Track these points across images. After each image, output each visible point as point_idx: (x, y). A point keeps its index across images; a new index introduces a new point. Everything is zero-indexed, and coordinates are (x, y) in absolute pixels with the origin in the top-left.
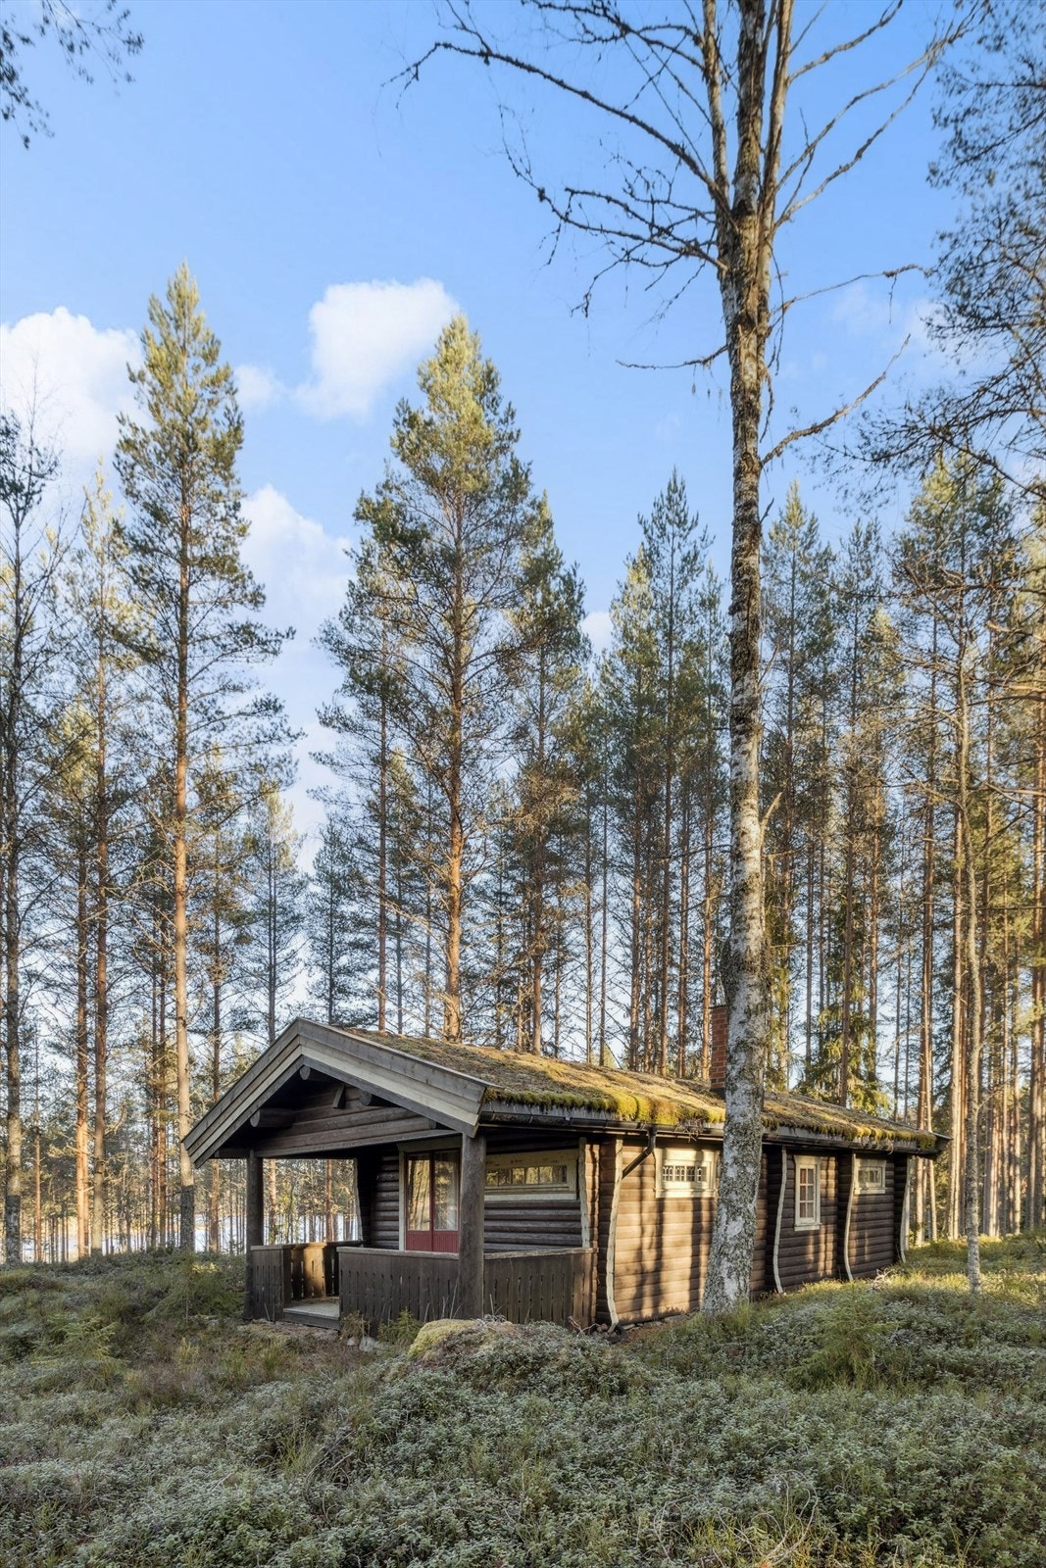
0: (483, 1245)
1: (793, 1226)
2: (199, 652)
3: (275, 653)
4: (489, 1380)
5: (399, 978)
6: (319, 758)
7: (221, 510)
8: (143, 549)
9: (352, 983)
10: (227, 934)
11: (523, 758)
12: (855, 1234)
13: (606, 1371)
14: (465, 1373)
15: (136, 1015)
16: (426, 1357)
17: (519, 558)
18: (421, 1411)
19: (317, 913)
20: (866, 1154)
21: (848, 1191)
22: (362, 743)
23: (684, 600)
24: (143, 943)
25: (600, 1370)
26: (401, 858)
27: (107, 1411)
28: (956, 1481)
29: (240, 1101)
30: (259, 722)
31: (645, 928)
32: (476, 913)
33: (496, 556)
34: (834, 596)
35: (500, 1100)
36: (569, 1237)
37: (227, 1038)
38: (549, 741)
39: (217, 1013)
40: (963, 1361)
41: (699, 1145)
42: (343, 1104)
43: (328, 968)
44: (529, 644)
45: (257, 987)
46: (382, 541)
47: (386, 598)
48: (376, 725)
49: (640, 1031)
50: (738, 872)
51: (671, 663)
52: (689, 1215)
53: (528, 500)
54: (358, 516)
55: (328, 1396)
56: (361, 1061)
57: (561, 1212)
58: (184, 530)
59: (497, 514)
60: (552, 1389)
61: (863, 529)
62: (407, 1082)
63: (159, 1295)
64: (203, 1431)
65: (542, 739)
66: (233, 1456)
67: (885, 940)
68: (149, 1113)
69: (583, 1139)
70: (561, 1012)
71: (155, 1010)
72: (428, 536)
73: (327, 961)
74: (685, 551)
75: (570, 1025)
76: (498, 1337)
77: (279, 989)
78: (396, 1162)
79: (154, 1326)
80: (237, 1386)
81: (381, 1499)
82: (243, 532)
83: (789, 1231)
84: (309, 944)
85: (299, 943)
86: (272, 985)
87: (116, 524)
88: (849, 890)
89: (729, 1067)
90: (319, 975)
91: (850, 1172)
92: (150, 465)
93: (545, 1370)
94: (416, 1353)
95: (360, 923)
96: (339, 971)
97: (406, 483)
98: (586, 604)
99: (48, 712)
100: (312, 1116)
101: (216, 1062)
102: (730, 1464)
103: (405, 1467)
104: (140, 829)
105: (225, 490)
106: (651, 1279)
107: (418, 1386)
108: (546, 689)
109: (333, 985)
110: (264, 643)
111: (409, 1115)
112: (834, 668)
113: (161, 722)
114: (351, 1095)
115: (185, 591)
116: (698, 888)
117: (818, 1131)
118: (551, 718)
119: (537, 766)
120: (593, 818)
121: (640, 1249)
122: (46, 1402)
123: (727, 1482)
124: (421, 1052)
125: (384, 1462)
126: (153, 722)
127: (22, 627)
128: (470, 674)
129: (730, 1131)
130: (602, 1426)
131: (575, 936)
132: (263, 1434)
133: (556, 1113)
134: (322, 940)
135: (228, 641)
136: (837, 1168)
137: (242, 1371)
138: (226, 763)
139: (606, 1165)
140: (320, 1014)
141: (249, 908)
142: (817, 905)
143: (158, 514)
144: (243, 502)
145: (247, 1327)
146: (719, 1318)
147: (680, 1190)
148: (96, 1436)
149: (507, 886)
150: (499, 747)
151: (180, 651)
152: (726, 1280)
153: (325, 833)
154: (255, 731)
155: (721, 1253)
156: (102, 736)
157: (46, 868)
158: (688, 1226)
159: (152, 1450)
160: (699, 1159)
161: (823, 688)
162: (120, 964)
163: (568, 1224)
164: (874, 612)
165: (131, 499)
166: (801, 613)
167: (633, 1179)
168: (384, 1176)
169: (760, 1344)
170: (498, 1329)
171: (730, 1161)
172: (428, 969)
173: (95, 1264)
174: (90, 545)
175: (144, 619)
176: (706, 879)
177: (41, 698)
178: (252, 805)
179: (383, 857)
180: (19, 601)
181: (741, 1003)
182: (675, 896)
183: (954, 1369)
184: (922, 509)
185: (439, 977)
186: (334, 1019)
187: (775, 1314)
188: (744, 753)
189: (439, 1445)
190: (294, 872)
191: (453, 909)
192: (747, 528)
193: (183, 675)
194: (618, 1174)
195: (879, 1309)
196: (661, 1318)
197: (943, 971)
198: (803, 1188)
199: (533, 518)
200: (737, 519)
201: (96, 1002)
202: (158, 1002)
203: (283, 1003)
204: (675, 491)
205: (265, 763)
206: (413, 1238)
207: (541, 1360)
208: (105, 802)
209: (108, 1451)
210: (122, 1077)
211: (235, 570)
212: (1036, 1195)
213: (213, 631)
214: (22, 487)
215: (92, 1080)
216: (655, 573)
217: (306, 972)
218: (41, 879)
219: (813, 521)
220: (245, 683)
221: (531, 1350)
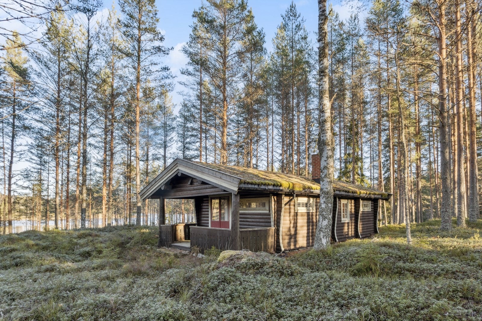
0: (239, 226)
1: (341, 221)
2: (144, 54)
3: (167, 54)
4: (246, 270)
5: (206, 145)
6: (180, 83)
7: (151, 15)
8: (126, 26)
9: (191, 146)
10: (151, 133)
11: (245, 82)
12: (361, 223)
13: (286, 268)
14: (238, 268)
15: (122, 156)
16: (223, 262)
17: (244, 27)
18: (225, 280)
19: (180, 127)
20: (364, 199)
21: (359, 210)
22: (195, 78)
23: (297, 38)
24: (125, 135)
25: (284, 268)
26: (206, 111)
27: (117, 276)
28: (422, 312)
29: (158, 182)
30: (163, 73)
31: (286, 130)
32: (230, 126)
33: (237, 26)
34: (345, 36)
35: (245, 183)
36: (266, 224)
37: (150, 162)
38: (254, 78)
39: (148, 155)
40: (411, 268)
41: (309, 196)
42: (192, 183)
43: (183, 142)
44: (248, 50)
45: (160, 148)
46: (201, 23)
47: (202, 38)
48: (198, 73)
49: (285, 161)
50: (323, 116)
51: (292, 55)
52: (306, 217)
53: (247, 11)
54: (193, 16)
55: (191, 274)
56: (198, 171)
57: (264, 216)
58: (139, 21)
59: (237, 15)
60: (268, 274)
61: (353, 16)
62: (214, 177)
63: (131, 239)
64: (150, 284)
65: (251, 77)
66: (162, 293)
67: (365, 134)
68: (125, 184)
69: (271, 195)
70: (258, 155)
71: (128, 154)
72: (215, 21)
73: (183, 140)
74: (296, 24)
75: (262, 159)
76: (248, 257)
77: (167, 148)
78: (208, 200)
79: (130, 249)
80: (160, 270)
81: (215, 310)
82: (158, 21)
83: (340, 222)
84: (177, 135)
85: (174, 135)
86: (165, 147)
87: (118, 19)
88: (353, 120)
89: (321, 174)
90: (180, 144)
91: (359, 204)
92: (129, 3)
93: (265, 267)
94: (220, 261)
95: (193, 129)
96: (187, 143)
97: (208, 7)
98: (266, 39)
99: (96, 71)
100: (181, 187)
101: (147, 169)
102: (336, 302)
103: (221, 299)
104: (125, 103)
105: (152, 10)
106: (293, 237)
107: (223, 272)
108: (253, 63)
109: (184, 147)
110: (164, 51)
111: (214, 187)
112: (346, 55)
113: (132, 74)
114: (194, 181)
115: (140, 37)
116: (303, 119)
117: (349, 192)
118: (254, 71)
119: (250, 84)
120: (269, 99)
121: (290, 228)
122: (97, 273)
123: (337, 309)
124: (218, 168)
125: (214, 297)
126: (129, 74)
127: (89, 47)
128: (229, 59)
129: (322, 193)
130: (288, 287)
131: (263, 133)
132: (171, 286)
133: (263, 187)
134: (181, 134)
135: (152, 51)
136: (354, 203)
137: (161, 265)
138: (152, 85)
139: (279, 203)
140: (181, 155)
141: (159, 125)
142: (342, 124)
143: (131, 17)
144: (157, 12)
145: (160, 249)
146: (321, 251)
147: (302, 210)
148: (114, 285)
149: (240, 119)
150: (239, 80)
151: (138, 53)
152: (322, 239)
153: (182, 104)
154: (161, 76)
155: (320, 230)
156: (113, 77)
157: (95, 114)
158: (306, 221)
159: (134, 291)
160: (309, 201)
161: (342, 61)
162: (117, 141)
163: (266, 220)
164: (358, 40)
165: (123, 13)
166: (334, 40)
167: (287, 207)
168: (204, 204)
169: (337, 260)
170: (248, 254)
171: (323, 202)
172: (215, 142)
173: (108, 229)
174: (110, 25)
175: (127, 45)
176: (306, 116)
177: (94, 67)
178: (160, 96)
179: (201, 111)
180: (89, 41)
181: (325, 154)
182: (295, 121)
183: (408, 270)
184: (373, 10)
185: (219, 145)
186: (185, 157)
187: (340, 250)
188: (324, 82)
189: (232, 292)
190: (172, 115)
191: (224, 126)
192: (323, 17)
193: (139, 60)
194: (283, 205)
195: (378, 250)
196: (298, 249)
197: (384, 143)
198: (343, 209)
199: (249, 16)
200: (320, 15)
201: (109, 151)
202: (129, 152)
203: (169, 152)
204: (293, 7)
205: (164, 85)
206: (213, 223)
207: (263, 264)
208: (113, 96)
209: (120, 290)
210: (117, 173)
211: (156, 31)
212: (421, 211)
213: (148, 48)
214: (91, 10)
215: (108, 174)
216: (287, 30)
217: (176, 143)
218: (94, 117)
219: (337, 14)
220: (158, 62)
221: (260, 261)
